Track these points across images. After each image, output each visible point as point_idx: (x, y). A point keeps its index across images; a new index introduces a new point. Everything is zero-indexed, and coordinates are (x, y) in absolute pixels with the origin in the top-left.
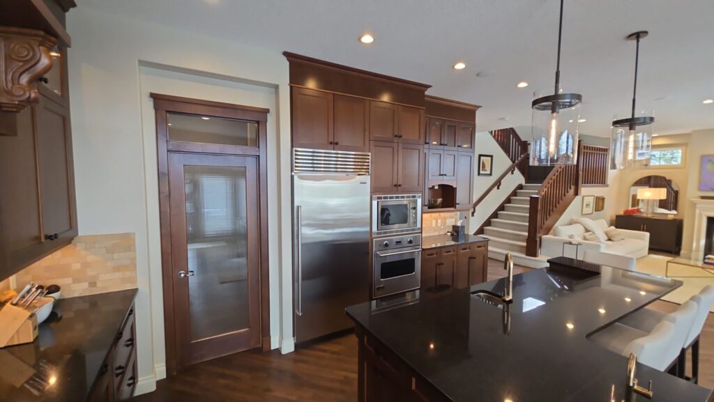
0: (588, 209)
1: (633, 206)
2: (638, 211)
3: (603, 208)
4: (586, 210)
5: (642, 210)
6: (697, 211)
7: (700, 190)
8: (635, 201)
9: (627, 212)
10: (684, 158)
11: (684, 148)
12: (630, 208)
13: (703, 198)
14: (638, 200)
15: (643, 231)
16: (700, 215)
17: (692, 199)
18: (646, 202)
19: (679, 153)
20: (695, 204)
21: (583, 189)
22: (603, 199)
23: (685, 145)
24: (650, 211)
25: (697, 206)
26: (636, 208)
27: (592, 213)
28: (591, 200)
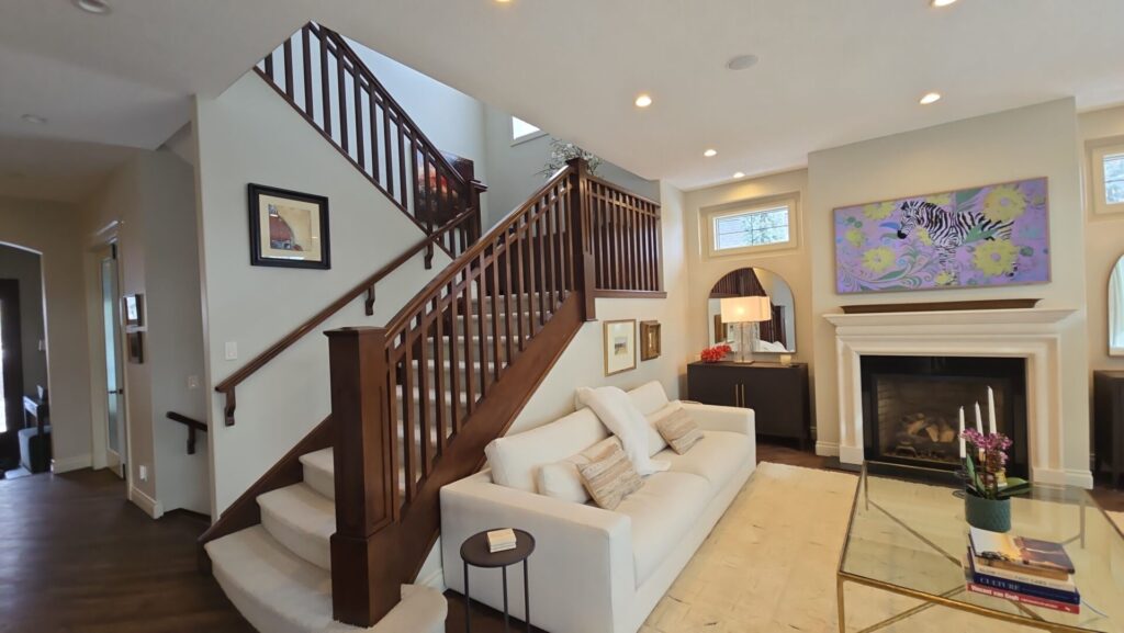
0: (621, 356)
1: (718, 339)
2: (726, 350)
3: (658, 350)
4: (618, 362)
5: (734, 348)
6: (840, 345)
7: (838, 292)
8: (721, 330)
9: (706, 354)
10: (795, 226)
11: (792, 203)
12: (713, 345)
13: (848, 309)
14: (725, 325)
15: (740, 406)
16: (847, 351)
17: (825, 316)
18: (737, 327)
19: (781, 216)
20: (834, 326)
21: (598, 301)
22: (657, 328)
23: (795, 196)
24: (747, 348)
25: (838, 330)
26: (722, 344)
27: (635, 368)
28: (626, 333)
